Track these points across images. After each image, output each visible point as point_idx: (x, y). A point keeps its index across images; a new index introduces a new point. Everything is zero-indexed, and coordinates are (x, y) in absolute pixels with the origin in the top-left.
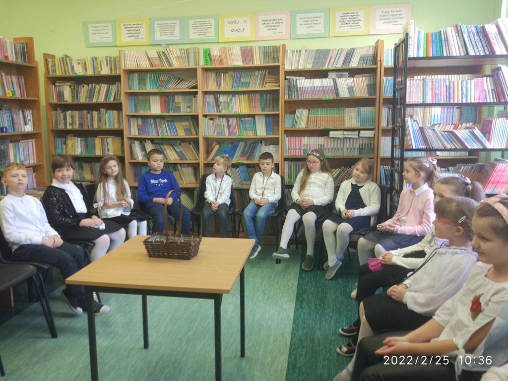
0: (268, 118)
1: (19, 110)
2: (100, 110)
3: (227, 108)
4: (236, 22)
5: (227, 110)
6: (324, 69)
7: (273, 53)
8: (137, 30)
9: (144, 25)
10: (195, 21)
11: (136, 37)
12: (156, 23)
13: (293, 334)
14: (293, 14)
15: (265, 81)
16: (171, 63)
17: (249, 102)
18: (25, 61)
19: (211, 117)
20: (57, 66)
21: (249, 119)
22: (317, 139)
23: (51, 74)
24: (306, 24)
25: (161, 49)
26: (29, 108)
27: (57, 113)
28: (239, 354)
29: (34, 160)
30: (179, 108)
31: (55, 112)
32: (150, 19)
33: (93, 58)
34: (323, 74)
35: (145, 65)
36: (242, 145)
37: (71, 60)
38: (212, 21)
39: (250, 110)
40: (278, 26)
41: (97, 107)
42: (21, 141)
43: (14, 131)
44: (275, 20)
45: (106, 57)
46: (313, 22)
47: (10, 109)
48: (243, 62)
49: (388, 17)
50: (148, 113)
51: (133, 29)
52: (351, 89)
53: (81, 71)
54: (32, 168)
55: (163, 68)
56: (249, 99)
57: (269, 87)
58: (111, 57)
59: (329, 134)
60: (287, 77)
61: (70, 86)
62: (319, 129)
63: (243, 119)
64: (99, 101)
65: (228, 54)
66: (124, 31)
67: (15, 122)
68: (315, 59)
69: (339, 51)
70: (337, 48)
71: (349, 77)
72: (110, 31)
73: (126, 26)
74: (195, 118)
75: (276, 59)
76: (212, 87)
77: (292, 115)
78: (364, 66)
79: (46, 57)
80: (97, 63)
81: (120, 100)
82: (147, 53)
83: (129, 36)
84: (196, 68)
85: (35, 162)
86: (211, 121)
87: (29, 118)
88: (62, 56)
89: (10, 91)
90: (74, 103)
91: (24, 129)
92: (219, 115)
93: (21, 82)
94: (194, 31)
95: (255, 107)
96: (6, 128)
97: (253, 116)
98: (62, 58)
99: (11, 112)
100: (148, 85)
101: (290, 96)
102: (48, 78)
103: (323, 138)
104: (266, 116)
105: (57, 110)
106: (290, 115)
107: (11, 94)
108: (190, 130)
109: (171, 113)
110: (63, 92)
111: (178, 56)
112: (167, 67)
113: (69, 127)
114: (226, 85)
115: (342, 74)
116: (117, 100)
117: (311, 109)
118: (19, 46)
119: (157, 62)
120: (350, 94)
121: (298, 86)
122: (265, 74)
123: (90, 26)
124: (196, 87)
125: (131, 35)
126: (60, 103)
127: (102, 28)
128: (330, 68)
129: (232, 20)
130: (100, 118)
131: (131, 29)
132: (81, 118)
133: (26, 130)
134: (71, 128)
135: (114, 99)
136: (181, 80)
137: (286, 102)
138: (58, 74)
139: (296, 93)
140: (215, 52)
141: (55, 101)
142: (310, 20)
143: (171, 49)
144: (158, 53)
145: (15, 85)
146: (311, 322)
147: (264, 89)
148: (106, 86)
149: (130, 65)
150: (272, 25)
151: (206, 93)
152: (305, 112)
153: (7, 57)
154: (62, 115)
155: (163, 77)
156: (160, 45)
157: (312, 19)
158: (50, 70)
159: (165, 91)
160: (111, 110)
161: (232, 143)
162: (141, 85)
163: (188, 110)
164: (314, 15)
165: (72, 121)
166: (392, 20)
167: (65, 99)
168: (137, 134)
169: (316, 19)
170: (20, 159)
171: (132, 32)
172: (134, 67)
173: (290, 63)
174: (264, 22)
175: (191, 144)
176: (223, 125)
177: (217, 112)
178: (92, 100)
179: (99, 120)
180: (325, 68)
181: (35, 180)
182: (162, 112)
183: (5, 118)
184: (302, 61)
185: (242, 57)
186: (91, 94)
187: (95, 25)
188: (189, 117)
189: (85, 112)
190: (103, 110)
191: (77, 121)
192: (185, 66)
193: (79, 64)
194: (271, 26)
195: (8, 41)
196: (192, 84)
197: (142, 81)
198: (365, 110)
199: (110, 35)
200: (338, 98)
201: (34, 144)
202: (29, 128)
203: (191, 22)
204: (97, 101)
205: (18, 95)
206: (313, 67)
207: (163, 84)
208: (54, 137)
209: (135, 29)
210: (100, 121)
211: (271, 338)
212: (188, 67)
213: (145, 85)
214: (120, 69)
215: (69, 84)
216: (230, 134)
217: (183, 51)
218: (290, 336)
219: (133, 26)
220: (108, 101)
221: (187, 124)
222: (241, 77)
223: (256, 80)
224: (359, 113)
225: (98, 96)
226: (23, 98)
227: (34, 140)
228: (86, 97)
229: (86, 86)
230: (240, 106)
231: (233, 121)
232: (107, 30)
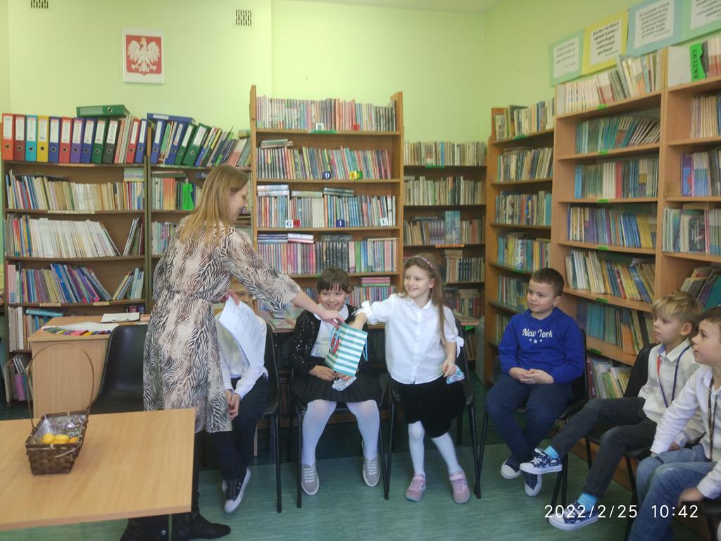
8: (610, 38)
9: (619, 25)
11: (608, 52)
23: (498, 139)
27: (499, 199)
30: (642, 186)
32: (629, 10)
51: (605, 37)
61: (517, 156)
66: (594, 44)
73: (596, 36)
79: (495, 113)
83: (599, 53)
84: (661, 95)
100: (600, 143)
102: (493, 145)
110: (510, 166)
130: (538, 207)
141: (502, 179)
151: (691, 149)
155: (623, 125)
158: (498, 133)
162: (591, 143)
168: (581, 238)
178: (535, 177)
182: (617, 195)
187: (560, 46)
207: (622, 137)
208: (497, 236)
210: (538, 214)
213: (596, 142)
219: (604, 32)
232: (573, 50)
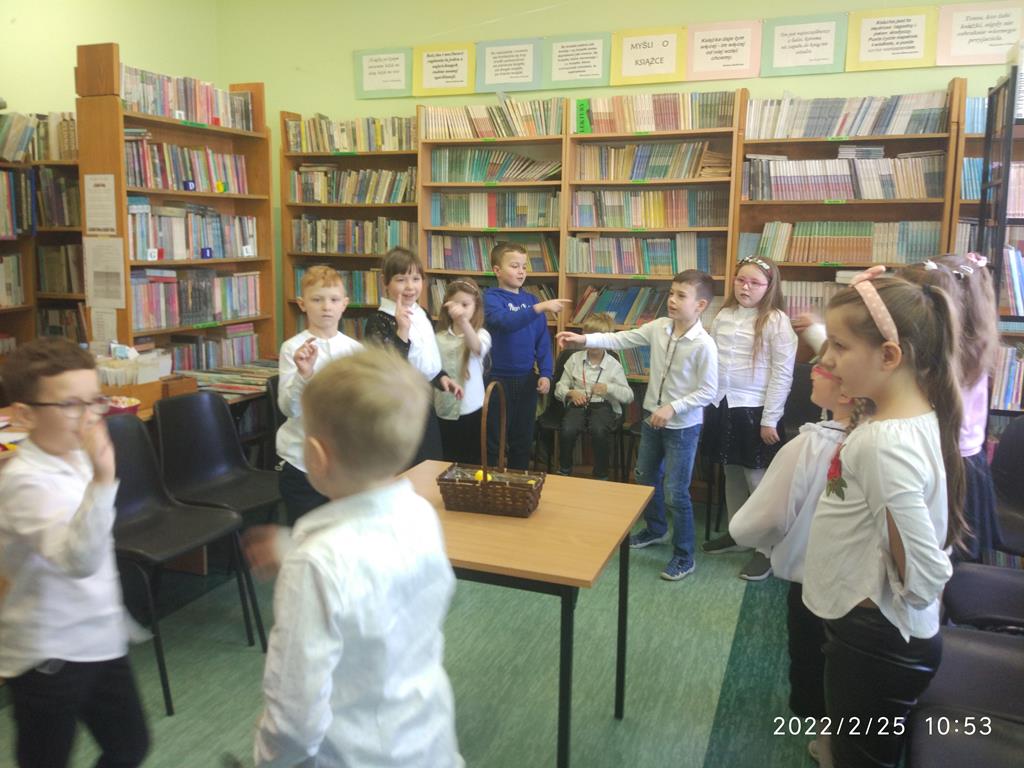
0: (703, 240)
1: (234, 218)
2: (376, 219)
3: (618, 218)
4: (646, 45)
5: (618, 224)
6: (829, 139)
7: (722, 106)
8: (452, 66)
9: (465, 57)
10: (564, 44)
11: (450, 80)
12: (489, 50)
13: (726, 685)
14: (767, 27)
15: (701, 165)
16: (513, 130)
17: (666, 207)
18: (248, 128)
19: (585, 236)
20: (303, 136)
21: (663, 240)
22: (809, 288)
23: (293, 150)
24: (793, 47)
25: (494, 102)
26: (251, 214)
27: (299, 223)
28: (612, 711)
29: (256, 309)
30: (523, 217)
31: (296, 221)
32: (476, 44)
33: (368, 120)
34: (827, 150)
35: (464, 133)
36: (645, 293)
37: (329, 123)
38: (599, 44)
39: (666, 223)
40: (734, 51)
41: (372, 213)
42: (235, 275)
43: (224, 257)
44: (728, 39)
45: (393, 118)
46: (809, 42)
47: (219, 216)
48: (657, 125)
49: (978, 29)
50: (464, 227)
51: (444, 63)
52: (887, 182)
53: (346, 145)
54: (251, 324)
55: (497, 139)
56: (665, 201)
57: (707, 176)
58: (400, 119)
59: (835, 276)
60: (748, 156)
61: (326, 174)
62: (814, 265)
63: (649, 241)
64: (376, 202)
65: (626, 111)
66: (428, 68)
67: (227, 238)
68: (810, 118)
69: (865, 103)
70: (862, 96)
71: (884, 157)
72: (402, 68)
73: (431, 59)
74: (552, 238)
75: (727, 119)
76: (591, 176)
77: (757, 235)
78: (921, 134)
79: (287, 118)
80: (376, 130)
81: (414, 201)
82: (468, 112)
83: (437, 78)
84: (561, 140)
85: (259, 313)
86: (585, 245)
87: (251, 233)
88: (313, 116)
89: (220, 183)
90: (331, 205)
91: (242, 254)
92: (602, 232)
93: (239, 166)
94: (562, 64)
95: (677, 218)
96: (210, 249)
97: (672, 236)
98: (314, 120)
99: (220, 222)
100: (467, 172)
101: (752, 195)
102: (287, 157)
103: (821, 284)
104: (699, 234)
105: (300, 218)
106: (752, 234)
107: (222, 189)
108: (541, 260)
109: (508, 228)
110: (312, 184)
111: (526, 116)
112: (504, 137)
113: (321, 250)
114: (619, 171)
115: (868, 151)
116: (410, 201)
117: (798, 224)
118: (238, 101)
119: (486, 127)
120: (885, 193)
121: (772, 174)
122: (702, 150)
123: (366, 59)
124: (558, 177)
125: (441, 75)
126: (308, 204)
127: (388, 62)
128: (844, 137)
129: (640, 40)
130: (377, 234)
131: (440, 64)
132: (343, 233)
133: (246, 255)
134: (324, 252)
135: (404, 200)
136: (530, 163)
137: (744, 208)
138: (304, 151)
139: (765, 188)
140: (601, 107)
141: (298, 200)
142: (804, 36)
143: (514, 102)
144: (489, 111)
145: (230, 172)
146: (766, 664)
147: (697, 180)
148: (390, 173)
149: (435, 132)
150: (721, 48)
151: (577, 188)
152: (786, 228)
153: (216, 121)
154: (309, 226)
155: (496, 158)
156: (494, 93)
157: (809, 36)
158: (292, 143)
159: (499, 184)
160: (397, 220)
161: (625, 289)
162: (454, 172)
163: (541, 221)
164: (813, 27)
165: (327, 237)
166: (987, 35)
167: (316, 198)
168: (442, 266)
169: (819, 35)
170: (232, 307)
171: (441, 69)
172: (444, 138)
173: (754, 127)
174: (704, 44)
175: (541, 288)
176: (609, 252)
177: (598, 226)
178: (365, 199)
179: (375, 239)
180: (833, 137)
181: (255, 347)
182: (490, 224)
183: (210, 232)
184: (781, 122)
185: (656, 115)
186: (362, 189)
187: (375, 57)
188: (542, 236)
189: (351, 222)
190: (382, 220)
191: (335, 238)
192: (540, 134)
193: (343, 131)
194: (720, 52)
195: (220, 90)
196: (550, 170)
197: (456, 165)
198: (920, 229)
199: (402, 75)
200: (858, 202)
201: (258, 280)
202: (249, 251)
203: (556, 47)
204: (373, 202)
205: (233, 191)
206: (805, 134)
207: (495, 170)
208: (294, 268)
209: (447, 63)
210: (377, 241)
211: (681, 688)
212: (544, 137)
213: (461, 172)
214: (416, 141)
215: (324, 169)
216: (621, 272)
217: (537, 106)
218: (720, 687)
219: (444, 58)
220: (392, 204)
221: (537, 248)
222: (650, 157)
223: (683, 161)
224: (903, 233)
225: (375, 193)
226: (242, 196)
227: (258, 273)
228: (354, 195)
229: (354, 173)
230: (646, 214)
231: (629, 245)
232: (397, 65)
